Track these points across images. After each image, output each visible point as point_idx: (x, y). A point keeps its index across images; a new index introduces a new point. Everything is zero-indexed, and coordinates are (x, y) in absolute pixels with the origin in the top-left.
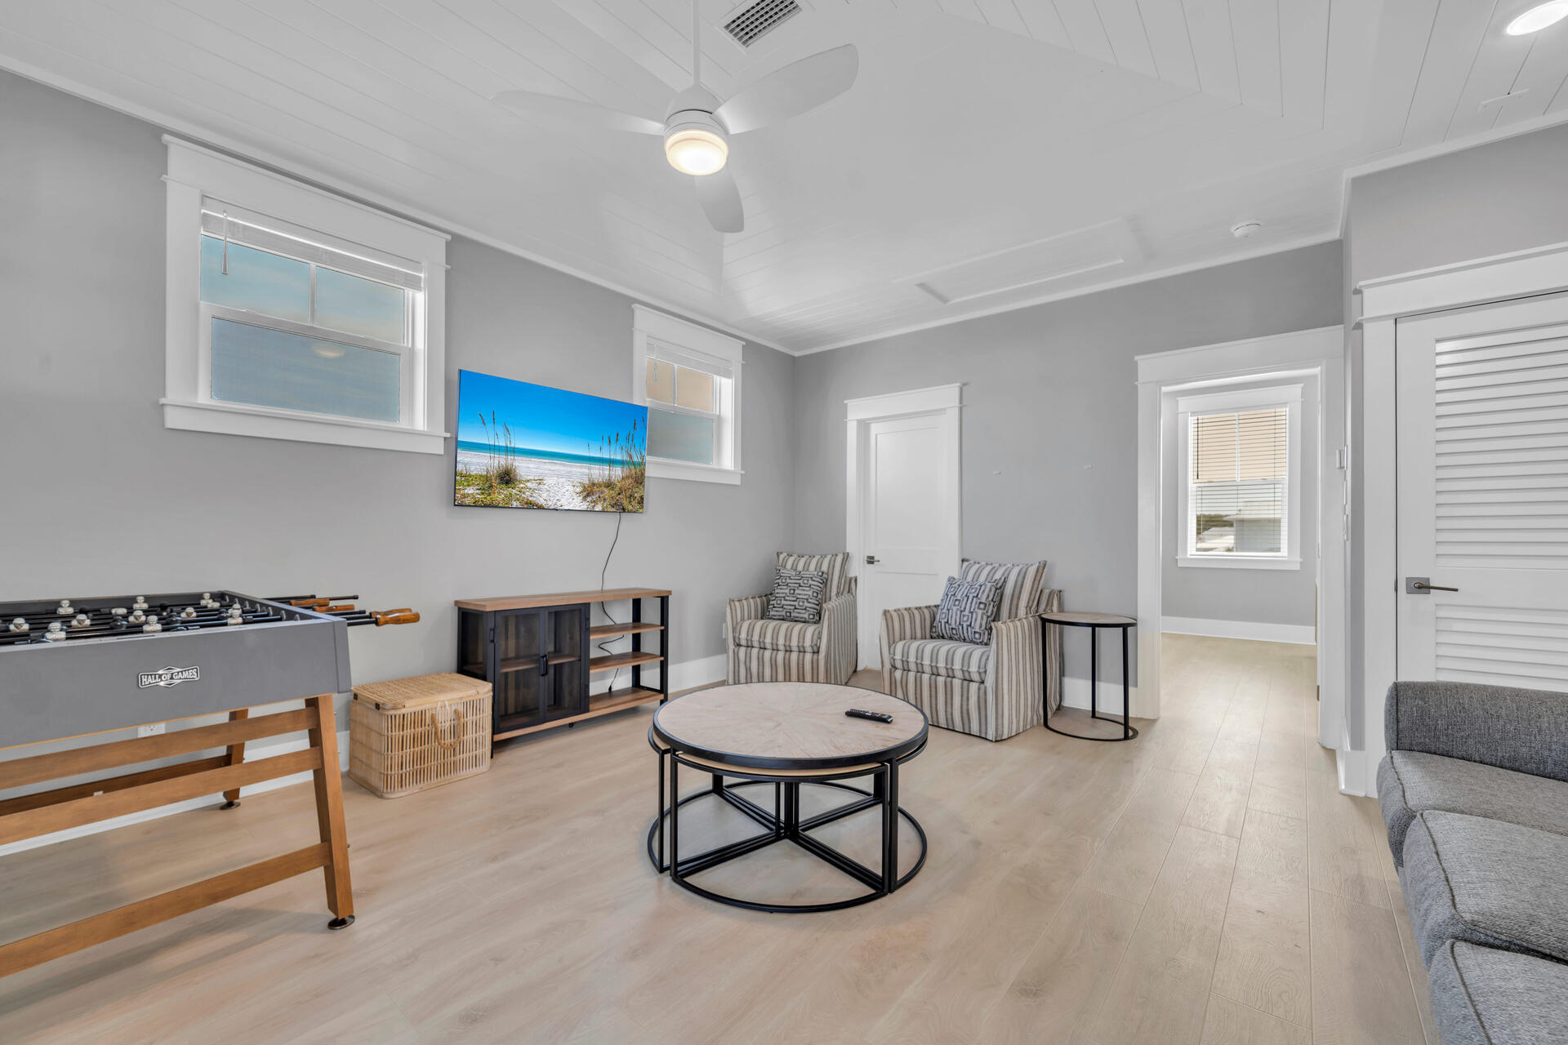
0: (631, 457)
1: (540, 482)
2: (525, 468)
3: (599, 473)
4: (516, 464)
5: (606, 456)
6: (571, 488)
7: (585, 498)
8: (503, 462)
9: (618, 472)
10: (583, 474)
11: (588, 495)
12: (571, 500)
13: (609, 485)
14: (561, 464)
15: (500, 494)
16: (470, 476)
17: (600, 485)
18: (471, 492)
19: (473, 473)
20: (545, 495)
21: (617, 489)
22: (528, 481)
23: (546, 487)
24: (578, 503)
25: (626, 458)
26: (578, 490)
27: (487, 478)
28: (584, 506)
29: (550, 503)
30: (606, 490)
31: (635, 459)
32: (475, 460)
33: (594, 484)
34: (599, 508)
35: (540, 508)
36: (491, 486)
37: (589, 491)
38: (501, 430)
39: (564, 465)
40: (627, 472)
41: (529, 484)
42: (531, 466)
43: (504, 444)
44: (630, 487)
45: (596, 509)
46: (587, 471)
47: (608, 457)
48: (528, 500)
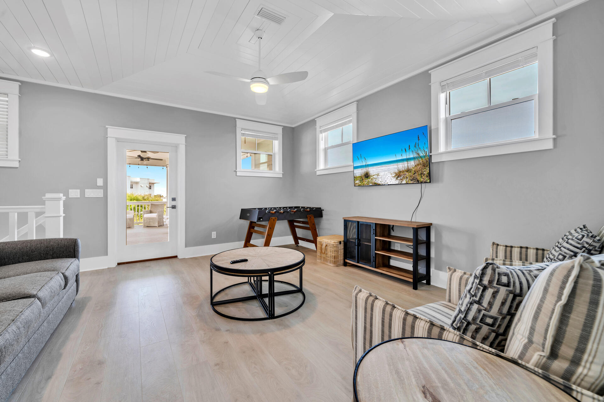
0: (418, 154)
1: (378, 175)
2: (372, 171)
3: (402, 166)
4: (369, 170)
5: (404, 157)
6: (390, 175)
7: (397, 179)
8: (365, 170)
9: (412, 164)
10: (394, 168)
11: (398, 177)
12: (391, 180)
13: (408, 170)
14: (384, 166)
15: (366, 182)
16: (357, 177)
17: (403, 172)
18: (357, 182)
19: (357, 176)
20: (380, 180)
21: (413, 172)
22: (374, 175)
23: (380, 176)
24: (394, 181)
25: (415, 155)
26: (393, 175)
27: (361, 177)
28: (397, 182)
29: (383, 183)
30: (407, 173)
31: (421, 155)
32: (357, 172)
33: (400, 172)
34: (404, 182)
35: (379, 185)
36: (363, 179)
37: (398, 175)
38: (363, 160)
39: (386, 166)
40: (417, 162)
41: (374, 177)
42: (374, 170)
43: (365, 164)
44: (421, 169)
45: (403, 183)
46: (396, 166)
47: (406, 158)
48: (374, 182)
